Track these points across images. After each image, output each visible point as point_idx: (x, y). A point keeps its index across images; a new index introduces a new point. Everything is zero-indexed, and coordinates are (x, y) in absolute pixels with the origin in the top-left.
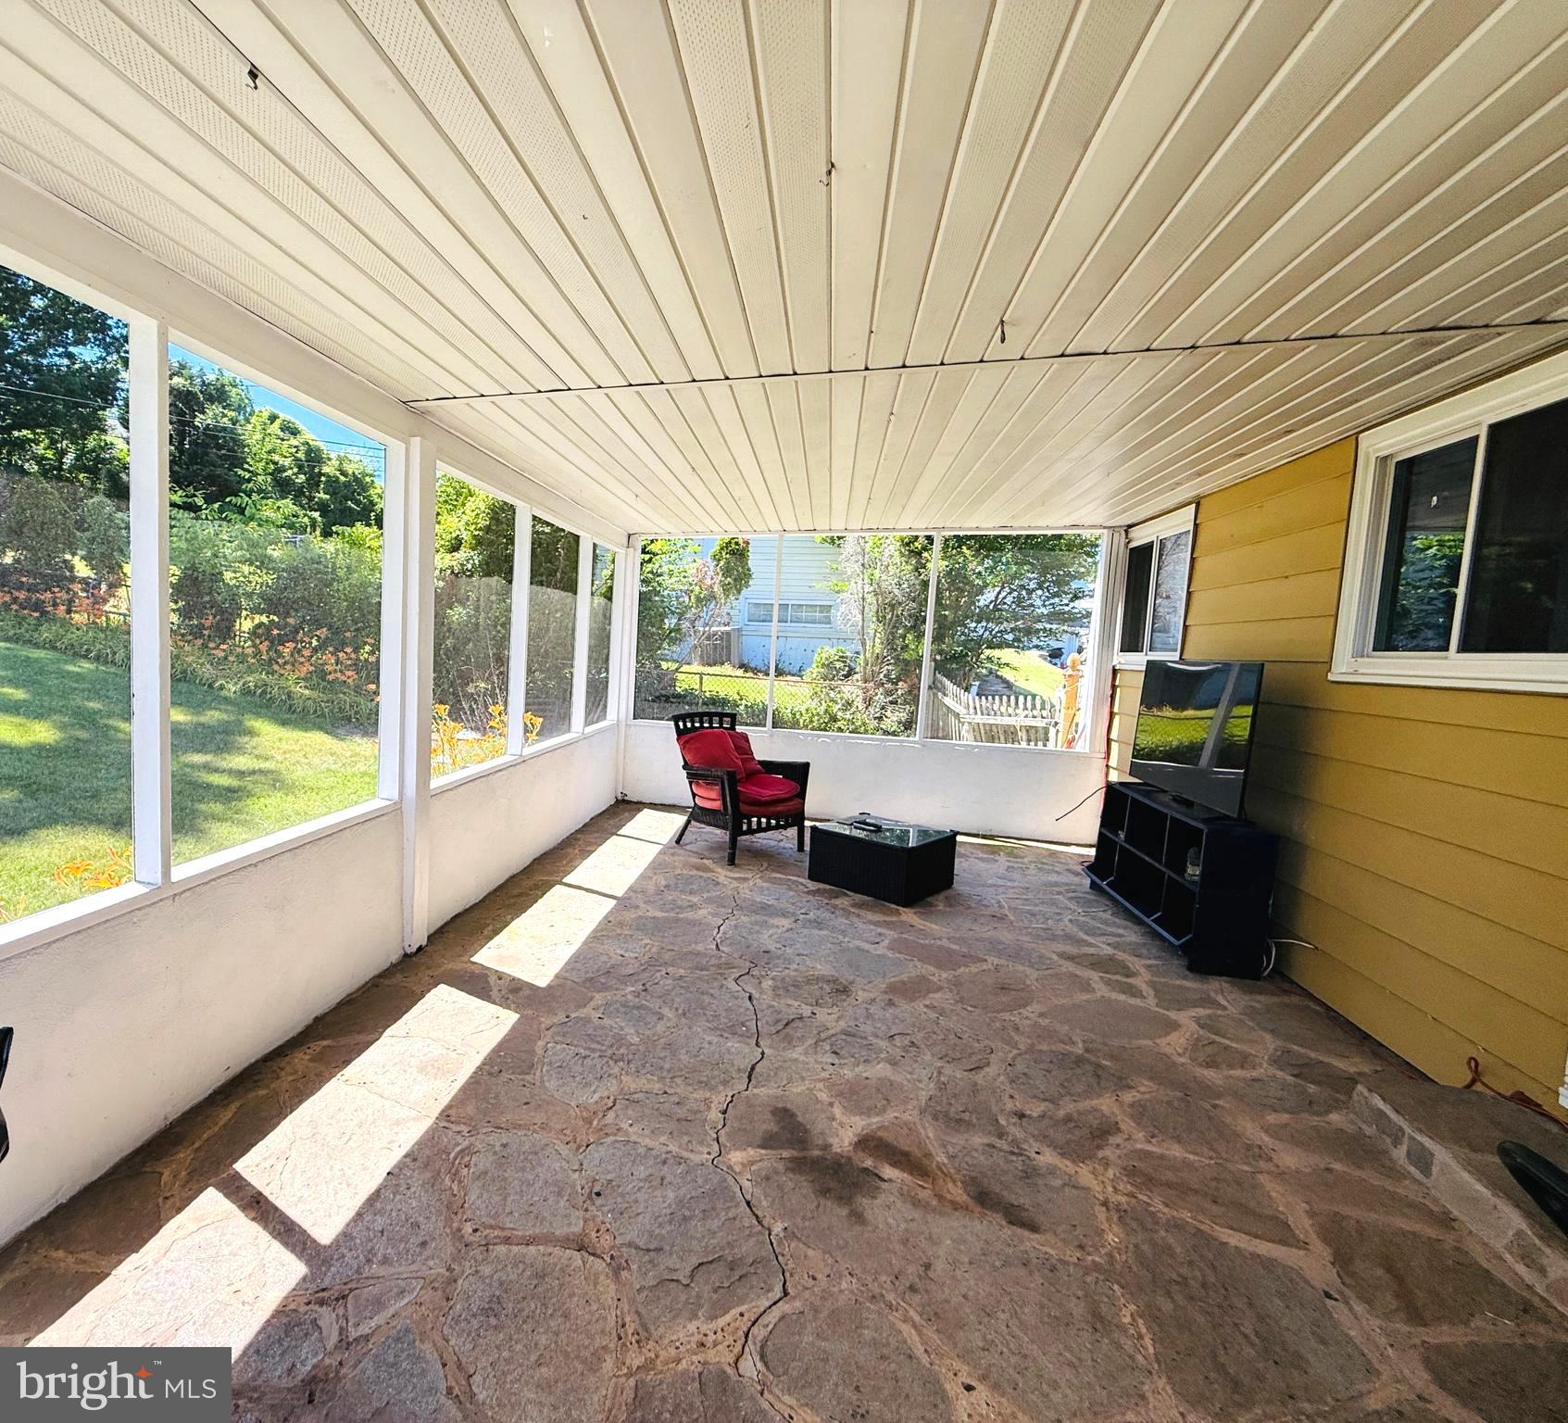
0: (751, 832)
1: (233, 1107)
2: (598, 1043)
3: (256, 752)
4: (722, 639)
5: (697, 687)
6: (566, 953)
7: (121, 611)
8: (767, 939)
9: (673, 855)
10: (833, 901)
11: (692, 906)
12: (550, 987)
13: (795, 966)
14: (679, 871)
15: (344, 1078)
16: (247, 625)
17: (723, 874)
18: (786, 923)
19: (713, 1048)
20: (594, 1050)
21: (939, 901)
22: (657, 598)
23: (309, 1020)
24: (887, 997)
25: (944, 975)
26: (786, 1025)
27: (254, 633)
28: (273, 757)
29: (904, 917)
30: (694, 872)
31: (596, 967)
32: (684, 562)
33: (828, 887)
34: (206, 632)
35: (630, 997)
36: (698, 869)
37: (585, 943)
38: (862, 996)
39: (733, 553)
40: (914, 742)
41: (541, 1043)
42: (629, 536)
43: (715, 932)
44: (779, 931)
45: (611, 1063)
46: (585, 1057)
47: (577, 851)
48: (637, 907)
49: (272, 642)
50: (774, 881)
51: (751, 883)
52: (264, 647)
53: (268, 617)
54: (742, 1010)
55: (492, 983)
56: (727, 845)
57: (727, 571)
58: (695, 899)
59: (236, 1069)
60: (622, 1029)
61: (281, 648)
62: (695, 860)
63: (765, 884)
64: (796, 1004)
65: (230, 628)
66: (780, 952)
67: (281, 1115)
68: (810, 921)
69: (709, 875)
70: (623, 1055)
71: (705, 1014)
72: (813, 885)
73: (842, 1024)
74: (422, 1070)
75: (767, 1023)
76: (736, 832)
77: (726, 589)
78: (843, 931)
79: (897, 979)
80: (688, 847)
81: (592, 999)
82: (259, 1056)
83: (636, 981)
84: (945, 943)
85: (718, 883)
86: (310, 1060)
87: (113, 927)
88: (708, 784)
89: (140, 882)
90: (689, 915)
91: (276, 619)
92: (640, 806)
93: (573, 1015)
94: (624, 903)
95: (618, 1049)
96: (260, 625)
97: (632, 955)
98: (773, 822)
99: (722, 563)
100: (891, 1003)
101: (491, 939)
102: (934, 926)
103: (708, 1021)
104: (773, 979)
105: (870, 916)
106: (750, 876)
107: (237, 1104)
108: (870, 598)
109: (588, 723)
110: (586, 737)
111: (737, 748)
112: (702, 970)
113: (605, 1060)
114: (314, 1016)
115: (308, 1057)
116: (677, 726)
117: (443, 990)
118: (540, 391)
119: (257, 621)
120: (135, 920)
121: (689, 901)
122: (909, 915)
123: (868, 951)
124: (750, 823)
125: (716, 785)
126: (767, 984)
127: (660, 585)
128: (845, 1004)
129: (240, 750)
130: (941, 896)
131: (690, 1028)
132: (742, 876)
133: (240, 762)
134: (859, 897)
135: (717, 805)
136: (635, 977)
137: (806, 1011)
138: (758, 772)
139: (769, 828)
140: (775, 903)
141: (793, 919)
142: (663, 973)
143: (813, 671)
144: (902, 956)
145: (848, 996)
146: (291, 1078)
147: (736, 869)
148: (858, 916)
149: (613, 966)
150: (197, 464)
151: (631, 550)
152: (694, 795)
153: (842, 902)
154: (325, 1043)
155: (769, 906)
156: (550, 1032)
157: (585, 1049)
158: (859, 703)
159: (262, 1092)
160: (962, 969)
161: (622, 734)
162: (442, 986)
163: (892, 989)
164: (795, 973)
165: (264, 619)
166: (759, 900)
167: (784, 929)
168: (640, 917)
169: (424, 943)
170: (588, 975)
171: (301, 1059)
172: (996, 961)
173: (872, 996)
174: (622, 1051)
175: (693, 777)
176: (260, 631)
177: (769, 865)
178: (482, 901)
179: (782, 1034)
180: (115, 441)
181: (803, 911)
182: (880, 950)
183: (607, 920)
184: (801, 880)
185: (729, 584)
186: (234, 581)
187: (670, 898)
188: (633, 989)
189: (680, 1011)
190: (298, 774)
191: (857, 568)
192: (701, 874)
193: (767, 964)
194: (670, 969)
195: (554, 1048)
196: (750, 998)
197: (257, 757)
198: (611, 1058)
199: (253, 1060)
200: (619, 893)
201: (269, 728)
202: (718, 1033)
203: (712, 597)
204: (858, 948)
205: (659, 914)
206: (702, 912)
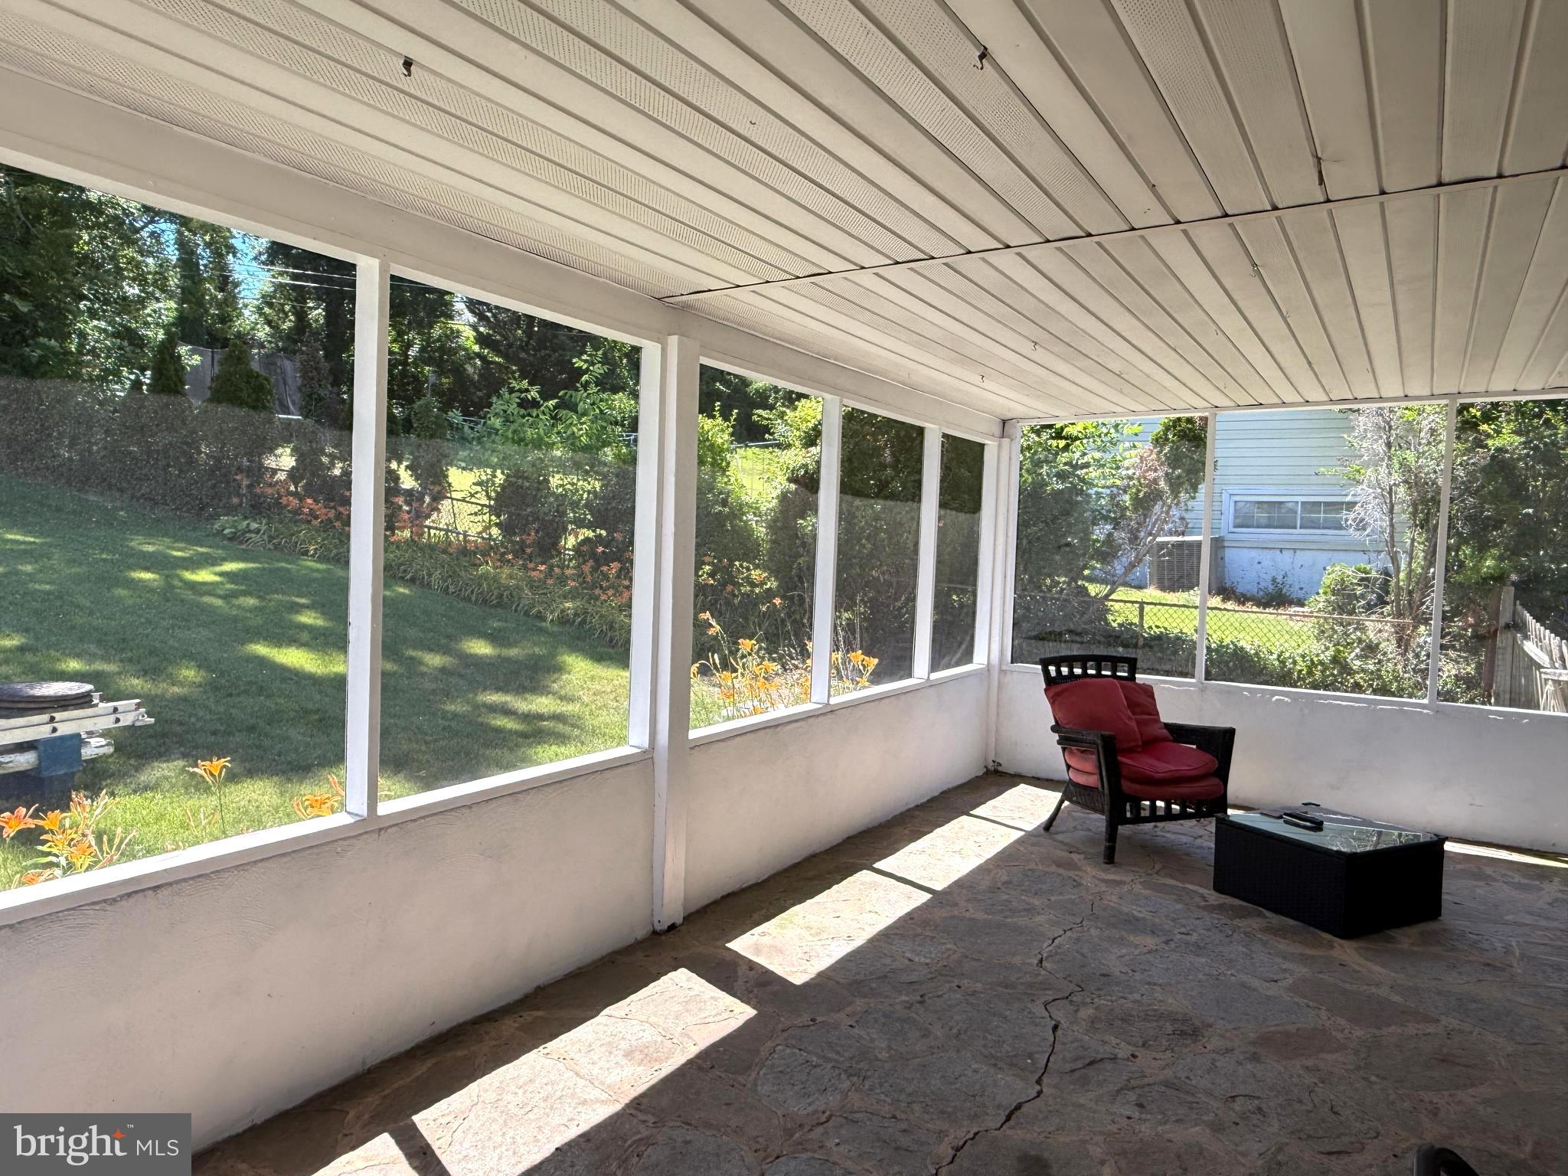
0: (1137, 819)
1: (429, 1063)
2: (838, 1053)
3: (563, 693)
4: (1169, 554)
5: (1136, 620)
6: (839, 950)
7: (441, 526)
8: (1114, 960)
9: (1033, 845)
10: (1237, 922)
11: (1030, 910)
12: (806, 985)
13: (1137, 996)
14: (1032, 866)
15: (546, 1051)
16: (571, 541)
17: (1093, 874)
18: (1150, 942)
19: (978, 1077)
20: (828, 1060)
21: (1406, 938)
22: (1079, 498)
23: (528, 988)
24: (1252, 1049)
25: (1359, 1032)
26: (1091, 1063)
27: (577, 549)
28: (579, 698)
29: (1336, 953)
30: (1053, 868)
31: (872, 969)
32: (1121, 447)
33: (1237, 902)
34: (528, 551)
35: (898, 1007)
36: (1059, 865)
37: (871, 941)
38: (1215, 1043)
39: (1183, 435)
40: (1424, 706)
41: (770, 1044)
42: (1004, 422)
43: (1046, 945)
44: (1137, 952)
45: (843, 1076)
46: (815, 1067)
47: (906, 832)
48: (956, 905)
49: (597, 561)
50: (1160, 889)
51: (1126, 888)
52: (587, 568)
53: (594, 531)
54: (1037, 1039)
55: (740, 973)
56: (1104, 836)
57: (1174, 460)
58: (1036, 902)
59: (443, 1026)
60: (872, 1040)
61: (605, 568)
62: (1062, 854)
63: (1147, 892)
64: (1114, 1041)
65: (555, 544)
66: (1124, 977)
67: (472, 1077)
68: (1187, 943)
69: (1072, 873)
70: (860, 1070)
71: (985, 1038)
72: (1214, 898)
73: (1168, 1073)
74: (628, 1054)
75: (1064, 1058)
76: (1116, 819)
77: (1175, 485)
78: (1231, 961)
79: (1280, 1028)
80: (1060, 837)
81: (850, 1003)
82: (469, 1016)
83: (914, 990)
84: (1384, 992)
85: (1080, 885)
86: (518, 1029)
87: (318, 854)
88: (1083, 752)
89: (349, 813)
90: (1022, 921)
91: (604, 533)
92: (1017, 780)
93: (819, 1019)
94: (939, 898)
95: (857, 1063)
96: (587, 540)
97: (923, 960)
98: (1175, 807)
99: (1167, 449)
100: (1255, 1058)
101: (758, 924)
102: (1377, 968)
103: (985, 1046)
104: (1096, 1009)
105: (1283, 945)
106: (1128, 879)
107: (434, 1061)
108: (1401, 492)
109: (934, 666)
110: (930, 685)
111: (1133, 705)
112: (1007, 987)
113: (837, 1071)
114: (535, 985)
115: (516, 1025)
116: (1046, 672)
117: (682, 975)
118: (798, 277)
119: (581, 537)
120: (339, 849)
121: (1028, 904)
122: (1346, 951)
123: (1255, 990)
124: (1137, 808)
125: (1092, 753)
126: (1086, 1013)
127: (1083, 480)
128: (1185, 1051)
129: (544, 691)
130: (1414, 930)
131: (958, 1051)
132: (1117, 878)
133: (542, 704)
134: (1276, 919)
135: (1092, 781)
136: (915, 986)
137: (1124, 1051)
138: (1165, 739)
139: (1169, 816)
140: (1148, 916)
141: (1164, 939)
142: (955, 985)
143: (1319, 602)
144: (1303, 1001)
145: (1195, 1042)
146: (494, 1043)
147: (1113, 869)
148: (1265, 944)
149: (893, 971)
150: (546, 348)
151: (1006, 441)
152: (1069, 767)
153: (1254, 923)
154: (540, 1013)
155: (1137, 919)
156: (786, 1034)
157: (819, 1057)
158: (1390, 647)
159: (460, 1053)
160: (1391, 1029)
161: (995, 683)
162: (683, 971)
163: (1265, 1040)
164: (1130, 1005)
165: (590, 534)
166: (1126, 910)
167: (1145, 950)
168: (953, 917)
169: (679, 920)
170: (858, 977)
171: (509, 1026)
172: (1455, 1023)
173: (1229, 1045)
174: (862, 1065)
175: (1067, 742)
176: (584, 548)
177: (1164, 867)
178: (764, 882)
179: (1077, 1074)
180: (461, 328)
181: (1183, 930)
182: (1273, 990)
183: (910, 917)
184: (1201, 890)
185: (1179, 477)
186: (560, 490)
187: (1005, 897)
188: (907, 999)
189: (955, 1031)
190: (601, 719)
191: (1380, 447)
192: (1061, 871)
193: (1099, 989)
194: (965, 982)
195: (783, 1051)
196: (1055, 1028)
197: (562, 698)
198: (846, 1071)
199: (461, 1020)
200: (939, 887)
201: (582, 664)
202: (993, 1061)
203: (1157, 495)
204: (1243, 985)
205: (980, 916)
206: (1039, 919)
